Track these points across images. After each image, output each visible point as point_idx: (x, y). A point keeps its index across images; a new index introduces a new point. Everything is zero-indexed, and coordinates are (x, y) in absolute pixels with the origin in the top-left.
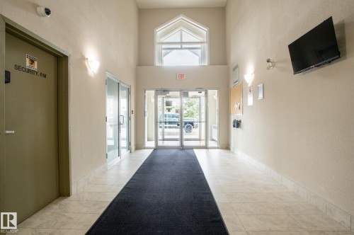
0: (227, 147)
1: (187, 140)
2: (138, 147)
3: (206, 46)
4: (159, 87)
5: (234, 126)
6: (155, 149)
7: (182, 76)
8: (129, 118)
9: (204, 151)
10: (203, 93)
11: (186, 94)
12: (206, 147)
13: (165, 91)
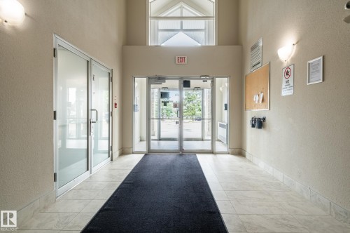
0: (240, 152)
1: (188, 140)
2: (124, 152)
3: (213, 22)
4: (153, 74)
5: (253, 126)
6: (146, 155)
7: (182, 59)
8: (111, 114)
9: (210, 156)
10: (209, 82)
11: (186, 84)
12: (212, 152)
13: (160, 79)
